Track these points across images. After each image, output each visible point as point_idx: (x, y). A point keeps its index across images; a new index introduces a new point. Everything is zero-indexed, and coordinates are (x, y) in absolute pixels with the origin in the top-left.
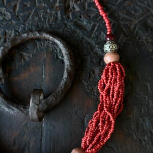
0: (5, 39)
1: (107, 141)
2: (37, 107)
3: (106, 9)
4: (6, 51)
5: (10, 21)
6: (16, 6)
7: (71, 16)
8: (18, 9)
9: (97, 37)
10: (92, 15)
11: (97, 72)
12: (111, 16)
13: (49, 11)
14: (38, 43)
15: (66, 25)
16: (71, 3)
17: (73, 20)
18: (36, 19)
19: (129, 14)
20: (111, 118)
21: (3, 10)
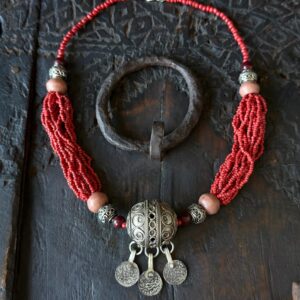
0: (114, 66)
1: (245, 185)
2: (160, 140)
3: (241, 33)
5: (120, 44)
6: (126, 27)
7: (196, 40)
8: (129, 30)
9: (230, 66)
10: (224, 41)
11: (230, 108)
12: (246, 42)
13: (168, 34)
14: (154, 72)
15: (190, 51)
16: (196, 25)
17: (198, 47)
18: (153, 43)
19: (270, 40)
20: (249, 159)
21: (111, 31)
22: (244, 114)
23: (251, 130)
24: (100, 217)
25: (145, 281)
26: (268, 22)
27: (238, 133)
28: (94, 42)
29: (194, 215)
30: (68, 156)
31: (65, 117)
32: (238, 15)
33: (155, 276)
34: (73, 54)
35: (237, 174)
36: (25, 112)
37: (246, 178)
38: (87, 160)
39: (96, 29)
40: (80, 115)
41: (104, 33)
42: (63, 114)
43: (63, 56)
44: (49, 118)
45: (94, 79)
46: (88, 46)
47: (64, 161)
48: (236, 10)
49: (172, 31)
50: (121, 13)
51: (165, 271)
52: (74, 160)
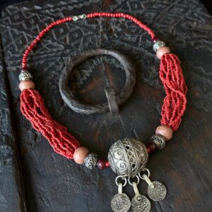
0: (64, 64)
2: (114, 97)
6: (65, 39)
7: (116, 35)
8: (68, 40)
9: (144, 45)
13: (95, 36)
15: (114, 43)
16: (112, 27)
17: (118, 38)
18: (87, 44)
19: (164, 23)
21: (55, 44)
22: (166, 68)
23: (175, 76)
24: (87, 165)
25: (136, 205)
26: (158, 13)
27: (166, 81)
28: (45, 53)
30: (50, 130)
31: (39, 104)
33: (143, 199)
34: (32, 64)
36: (8, 109)
38: (64, 129)
40: (49, 102)
41: (51, 47)
42: (37, 101)
43: (26, 66)
44: (27, 107)
45: (53, 76)
46: (42, 57)
49: (97, 34)
50: (59, 32)
51: (149, 192)
52: (55, 130)
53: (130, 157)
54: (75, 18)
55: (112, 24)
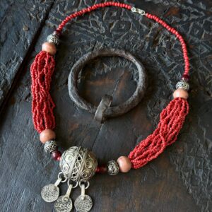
0: (93, 48)
2: (105, 108)
3: (189, 54)
4: (93, 56)
5: (103, 34)
6: (112, 24)
7: (157, 49)
8: (113, 27)
9: (174, 75)
10: (176, 55)
12: (192, 61)
13: (139, 38)
14: (120, 61)
15: (149, 55)
16: (160, 39)
17: (157, 54)
18: (126, 41)
19: (208, 66)
20: (163, 143)
21: (100, 24)
22: (171, 110)
23: (172, 123)
25: (60, 202)
27: (162, 122)
28: (86, 27)
29: (110, 169)
30: (39, 99)
31: (47, 72)
32: (192, 41)
33: (69, 201)
35: (151, 150)
36: (22, 59)
37: (156, 155)
38: (51, 106)
39: (91, 19)
40: (58, 74)
41: (95, 24)
42: (47, 69)
43: (61, 29)
44: (36, 68)
45: (77, 52)
46: (81, 29)
47: (35, 101)
48: (191, 38)
49: (142, 38)
52: (42, 102)
53: (76, 167)
54: (134, 10)
55: (162, 35)
